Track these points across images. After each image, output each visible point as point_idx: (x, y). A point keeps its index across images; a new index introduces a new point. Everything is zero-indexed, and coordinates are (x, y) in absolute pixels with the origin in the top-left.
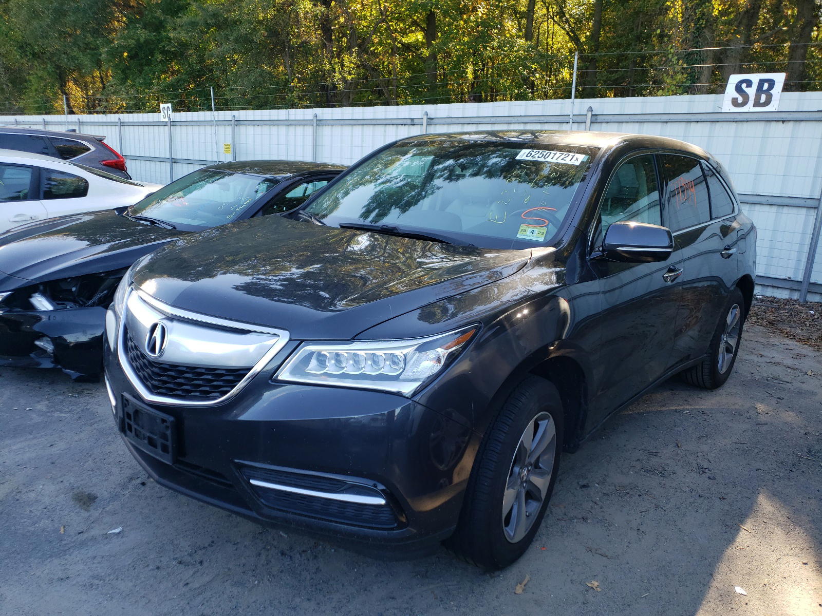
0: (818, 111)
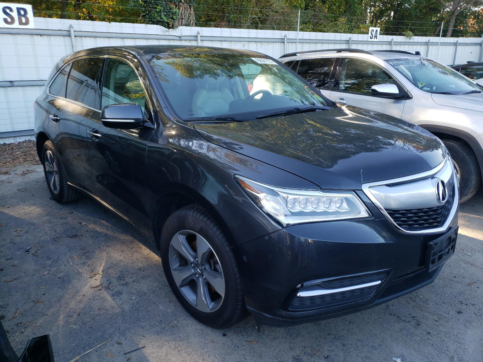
0: (59, 30)
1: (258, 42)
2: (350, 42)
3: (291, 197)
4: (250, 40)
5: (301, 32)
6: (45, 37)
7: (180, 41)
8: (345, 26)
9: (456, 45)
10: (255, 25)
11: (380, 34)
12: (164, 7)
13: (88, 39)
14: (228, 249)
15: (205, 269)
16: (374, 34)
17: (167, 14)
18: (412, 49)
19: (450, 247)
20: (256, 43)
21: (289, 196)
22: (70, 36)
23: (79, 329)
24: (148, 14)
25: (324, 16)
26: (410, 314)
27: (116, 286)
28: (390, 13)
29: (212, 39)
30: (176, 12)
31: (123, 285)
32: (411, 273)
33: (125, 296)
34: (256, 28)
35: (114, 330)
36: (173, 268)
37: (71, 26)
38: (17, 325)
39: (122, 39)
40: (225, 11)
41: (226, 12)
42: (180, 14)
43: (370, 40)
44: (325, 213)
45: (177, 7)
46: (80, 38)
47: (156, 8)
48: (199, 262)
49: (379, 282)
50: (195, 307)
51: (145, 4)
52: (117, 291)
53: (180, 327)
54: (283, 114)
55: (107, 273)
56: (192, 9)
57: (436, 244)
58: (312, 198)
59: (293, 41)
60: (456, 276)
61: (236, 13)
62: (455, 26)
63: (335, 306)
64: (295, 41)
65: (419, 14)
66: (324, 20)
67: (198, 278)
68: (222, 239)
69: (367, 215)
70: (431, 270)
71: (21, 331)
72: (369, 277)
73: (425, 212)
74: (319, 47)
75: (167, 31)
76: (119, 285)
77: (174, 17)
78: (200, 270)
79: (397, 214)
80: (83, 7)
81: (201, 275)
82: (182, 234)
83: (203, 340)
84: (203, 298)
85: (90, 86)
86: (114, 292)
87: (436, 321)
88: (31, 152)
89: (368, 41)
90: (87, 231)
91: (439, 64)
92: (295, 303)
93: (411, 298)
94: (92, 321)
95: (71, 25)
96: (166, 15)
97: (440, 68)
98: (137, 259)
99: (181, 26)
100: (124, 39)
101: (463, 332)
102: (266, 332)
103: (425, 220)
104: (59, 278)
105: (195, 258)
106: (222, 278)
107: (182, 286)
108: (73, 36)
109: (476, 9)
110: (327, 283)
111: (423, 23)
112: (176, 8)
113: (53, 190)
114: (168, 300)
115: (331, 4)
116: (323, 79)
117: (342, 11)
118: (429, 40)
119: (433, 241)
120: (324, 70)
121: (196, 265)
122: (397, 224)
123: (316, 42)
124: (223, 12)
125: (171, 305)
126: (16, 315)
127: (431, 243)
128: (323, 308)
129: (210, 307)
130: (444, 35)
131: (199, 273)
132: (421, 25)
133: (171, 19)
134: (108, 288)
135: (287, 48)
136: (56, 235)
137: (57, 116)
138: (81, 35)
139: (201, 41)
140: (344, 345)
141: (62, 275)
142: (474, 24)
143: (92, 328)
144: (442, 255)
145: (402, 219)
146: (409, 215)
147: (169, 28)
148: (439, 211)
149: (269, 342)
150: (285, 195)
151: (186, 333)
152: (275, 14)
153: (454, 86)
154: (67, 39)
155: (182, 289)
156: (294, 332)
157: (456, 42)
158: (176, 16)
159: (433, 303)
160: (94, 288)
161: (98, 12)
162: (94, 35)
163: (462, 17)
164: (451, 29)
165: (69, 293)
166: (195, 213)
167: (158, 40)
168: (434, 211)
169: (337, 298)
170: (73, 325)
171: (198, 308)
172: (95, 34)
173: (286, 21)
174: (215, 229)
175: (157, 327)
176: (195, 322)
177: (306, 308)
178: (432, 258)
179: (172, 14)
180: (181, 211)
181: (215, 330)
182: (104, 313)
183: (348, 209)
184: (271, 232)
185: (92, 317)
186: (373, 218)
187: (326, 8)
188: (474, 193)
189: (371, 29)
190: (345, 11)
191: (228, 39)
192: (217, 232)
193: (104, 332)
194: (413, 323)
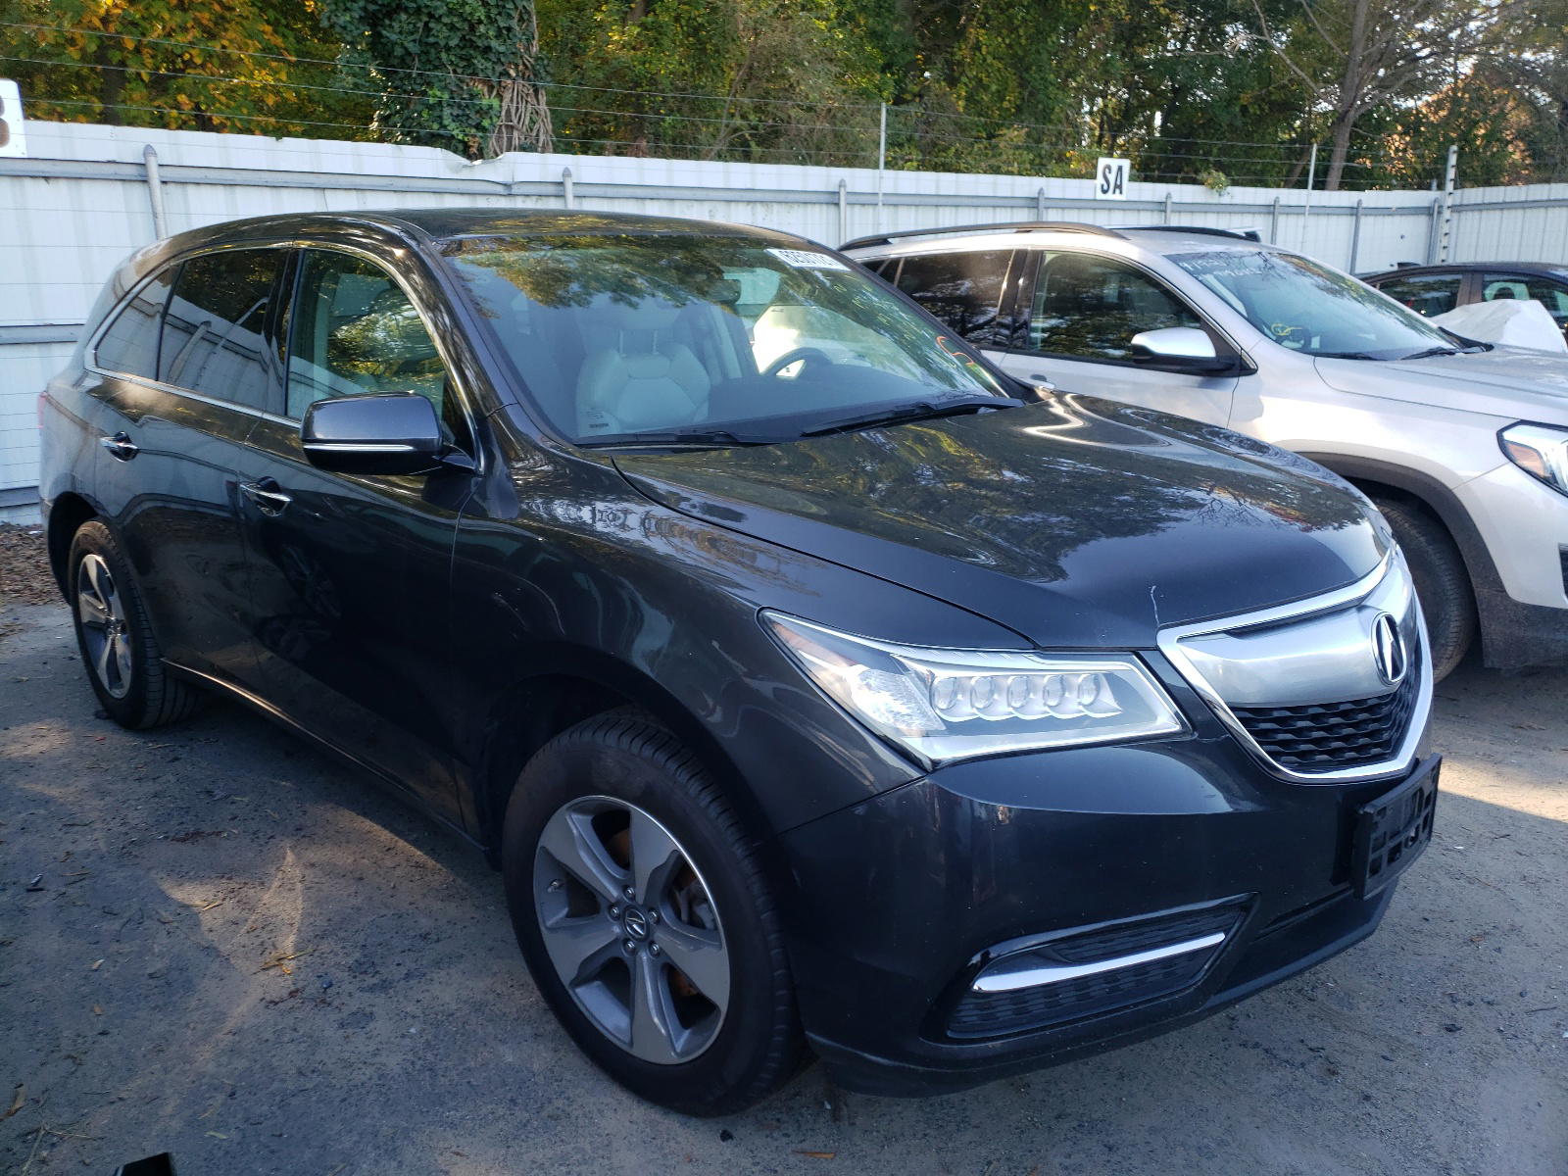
0: (109, 162)
1: (755, 202)
2: (1042, 203)
3: (942, 675)
4: (732, 197)
5: (891, 173)
6: (63, 185)
7: (508, 198)
8: (1020, 155)
9: (1356, 215)
10: (741, 150)
11: (1132, 179)
12: (452, 92)
13: (205, 191)
14: (739, 851)
15: (659, 920)
16: (1112, 177)
17: (460, 112)
18: (1238, 224)
19: (1420, 821)
20: (751, 205)
21: (935, 671)
22: (145, 181)
23: (239, 1144)
24: (397, 112)
25: (956, 124)
26: (1302, 1041)
27: (350, 995)
28: (1152, 118)
29: (610, 192)
30: (491, 107)
31: (372, 989)
32: (1312, 906)
33: (381, 1027)
34: (747, 157)
35: (356, 1138)
36: (549, 923)
37: (149, 150)
38: (23, 1137)
39: (319, 193)
40: (643, 106)
41: (647, 109)
42: (503, 113)
43: (1100, 196)
44: (1048, 724)
45: (495, 93)
46: (179, 186)
47: (424, 93)
48: (640, 900)
49: (1219, 937)
50: (625, 1047)
51: (388, 80)
52: (354, 1009)
53: (577, 1118)
54: (883, 420)
55: (316, 954)
56: (543, 99)
57: (1382, 811)
58: (1008, 676)
59: (866, 200)
60: (1426, 915)
61: (679, 110)
62: (1350, 158)
63: (1087, 1018)
64: (871, 199)
65: (1239, 123)
66: (954, 133)
67: (634, 952)
68: (720, 820)
69: (1177, 728)
70: (1369, 896)
71: (37, 1158)
72: (1188, 920)
73: (1344, 714)
74: (947, 218)
75: (465, 166)
76: (362, 990)
77: (486, 123)
78: (641, 926)
79: (1265, 721)
80: (180, 90)
81: (647, 943)
82: (580, 810)
83: (655, 1156)
84: (656, 1020)
85: (223, 342)
86: (345, 1015)
87: (1383, 1057)
88: (15, 564)
89: (1095, 200)
90: (233, 819)
91: (1315, 265)
92: (962, 1014)
93: (1300, 991)
94: (278, 1112)
95: (148, 147)
96: (458, 116)
97: (1319, 275)
98: (411, 904)
99: (508, 150)
100: (327, 192)
101: (1468, 1088)
102: (859, 1121)
103: (1345, 739)
104: (151, 976)
105: (625, 888)
106: (720, 947)
107: (581, 980)
108: (155, 181)
109: (1411, 103)
110: (1063, 946)
111: (1251, 148)
112: (490, 93)
113: (107, 687)
114: (528, 1030)
115: (975, 89)
116: (963, 316)
117: (1008, 109)
118: (1277, 200)
119: (1374, 802)
120: (963, 289)
121: (629, 911)
122: (1268, 752)
123: (938, 201)
124: (639, 108)
125: (542, 1047)
126: (17, 1106)
127: (1369, 809)
128: (1052, 1026)
129: (679, 1046)
130: (1320, 185)
131: (637, 936)
132: (1248, 152)
133: (473, 131)
134: (323, 1001)
135: (848, 221)
136: (127, 834)
137: (127, 440)
138: (183, 179)
139: (577, 200)
140: (1110, 1149)
141: (158, 965)
142: (1405, 151)
143: (281, 1135)
144: (1400, 844)
145: (1281, 736)
146: (1301, 724)
147: (470, 157)
148: (1385, 710)
149: (875, 1152)
150: (922, 669)
151: (599, 1135)
152: (808, 115)
153: (1372, 337)
154: (138, 189)
155: (579, 990)
156: (947, 1114)
157: (1355, 205)
158: (491, 118)
159: (1369, 1003)
160: (276, 1003)
161: (228, 107)
162: (228, 180)
163: (1367, 129)
164: (1338, 164)
165: (192, 1026)
166: (625, 740)
167: (438, 196)
168: (1370, 709)
169: (1093, 994)
170: (217, 1129)
171: (636, 1052)
172: (229, 176)
173: (838, 136)
174: (694, 787)
175: (501, 1124)
176: (625, 1099)
177: (999, 1029)
178: (1372, 857)
179: (477, 112)
180: (576, 736)
181: (693, 1122)
182: (317, 1086)
183: (1118, 710)
184: (876, 792)
185: (278, 1098)
186: (1196, 734)
187: (959, 97)
188: (1457, 659)
189: (1102, 162)
190: (1019, 109)
191: (662, 193)
192: (702, 796)
193: (324, 1147)
194: (1313, 1068)
